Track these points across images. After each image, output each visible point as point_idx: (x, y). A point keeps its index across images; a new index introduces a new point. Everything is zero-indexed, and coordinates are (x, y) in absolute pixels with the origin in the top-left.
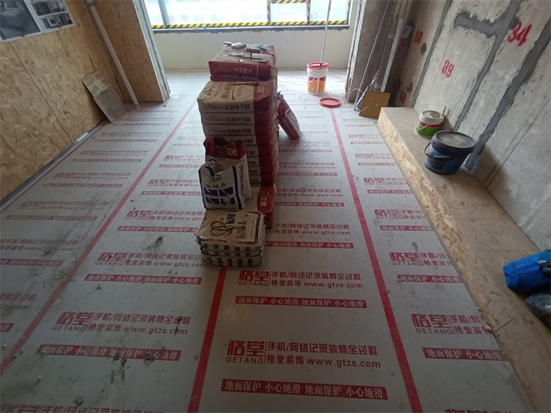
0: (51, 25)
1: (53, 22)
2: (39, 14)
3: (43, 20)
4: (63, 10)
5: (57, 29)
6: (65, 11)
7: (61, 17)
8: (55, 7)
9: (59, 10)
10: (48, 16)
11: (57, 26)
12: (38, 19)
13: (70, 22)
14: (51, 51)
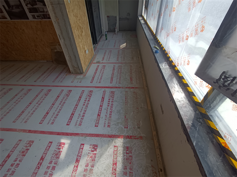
0: (36, 18)
1: (38, 16)
2: (30, 12)
3: (32, 15)
4: (47, 12)
5: (40, 20)
6: (48, 13)
7: (44, 15)
8: (42, 10)
9: (44, 12)
10: (36, 14)
12: (29, 15)
13: (49, 18)
14: (34, 28)
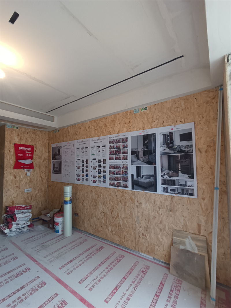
3: (164, 188)
4: (190, 186)
5: (174, 195)
6: (192, 188)
7: (183, 189)
9: (186, 185)
11: (175, 193)
12: (160, 187)
13: (192, 194)
14: (158, 203)
